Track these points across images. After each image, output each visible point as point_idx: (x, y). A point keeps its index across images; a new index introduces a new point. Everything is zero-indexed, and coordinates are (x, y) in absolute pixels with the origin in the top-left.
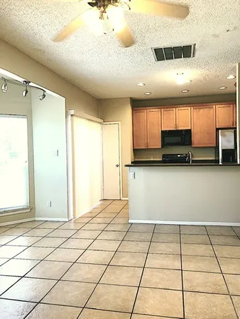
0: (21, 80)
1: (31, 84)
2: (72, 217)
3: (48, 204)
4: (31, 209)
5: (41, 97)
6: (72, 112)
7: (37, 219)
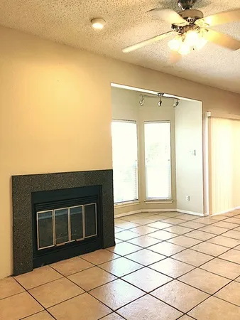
0: (156, 93)
1: (165, 95)
2: (208, 213)
3: (187, 199)
4: (173, 201)
5: (175, 105)
6: (209, 114)
7: (178, 210)
